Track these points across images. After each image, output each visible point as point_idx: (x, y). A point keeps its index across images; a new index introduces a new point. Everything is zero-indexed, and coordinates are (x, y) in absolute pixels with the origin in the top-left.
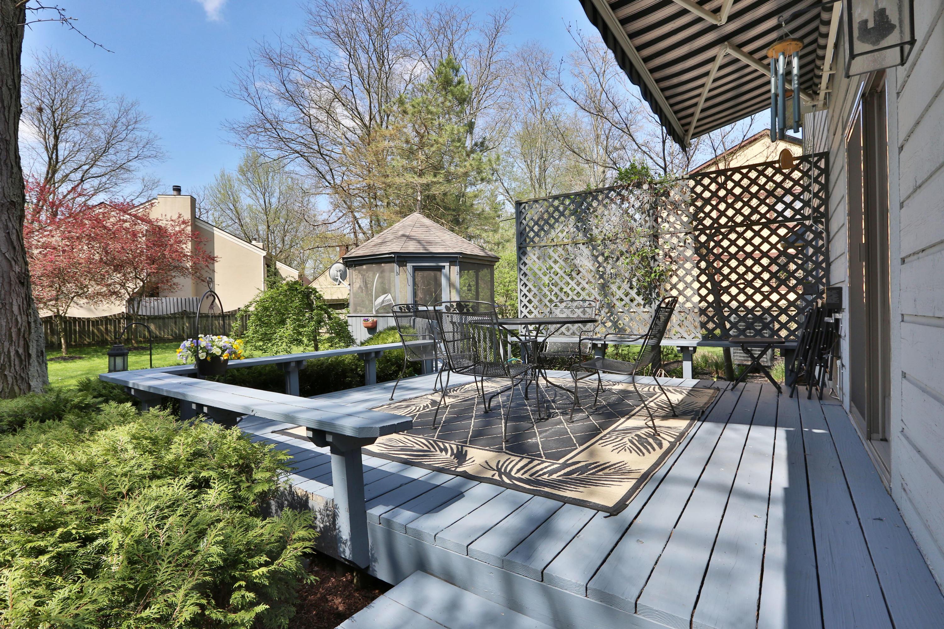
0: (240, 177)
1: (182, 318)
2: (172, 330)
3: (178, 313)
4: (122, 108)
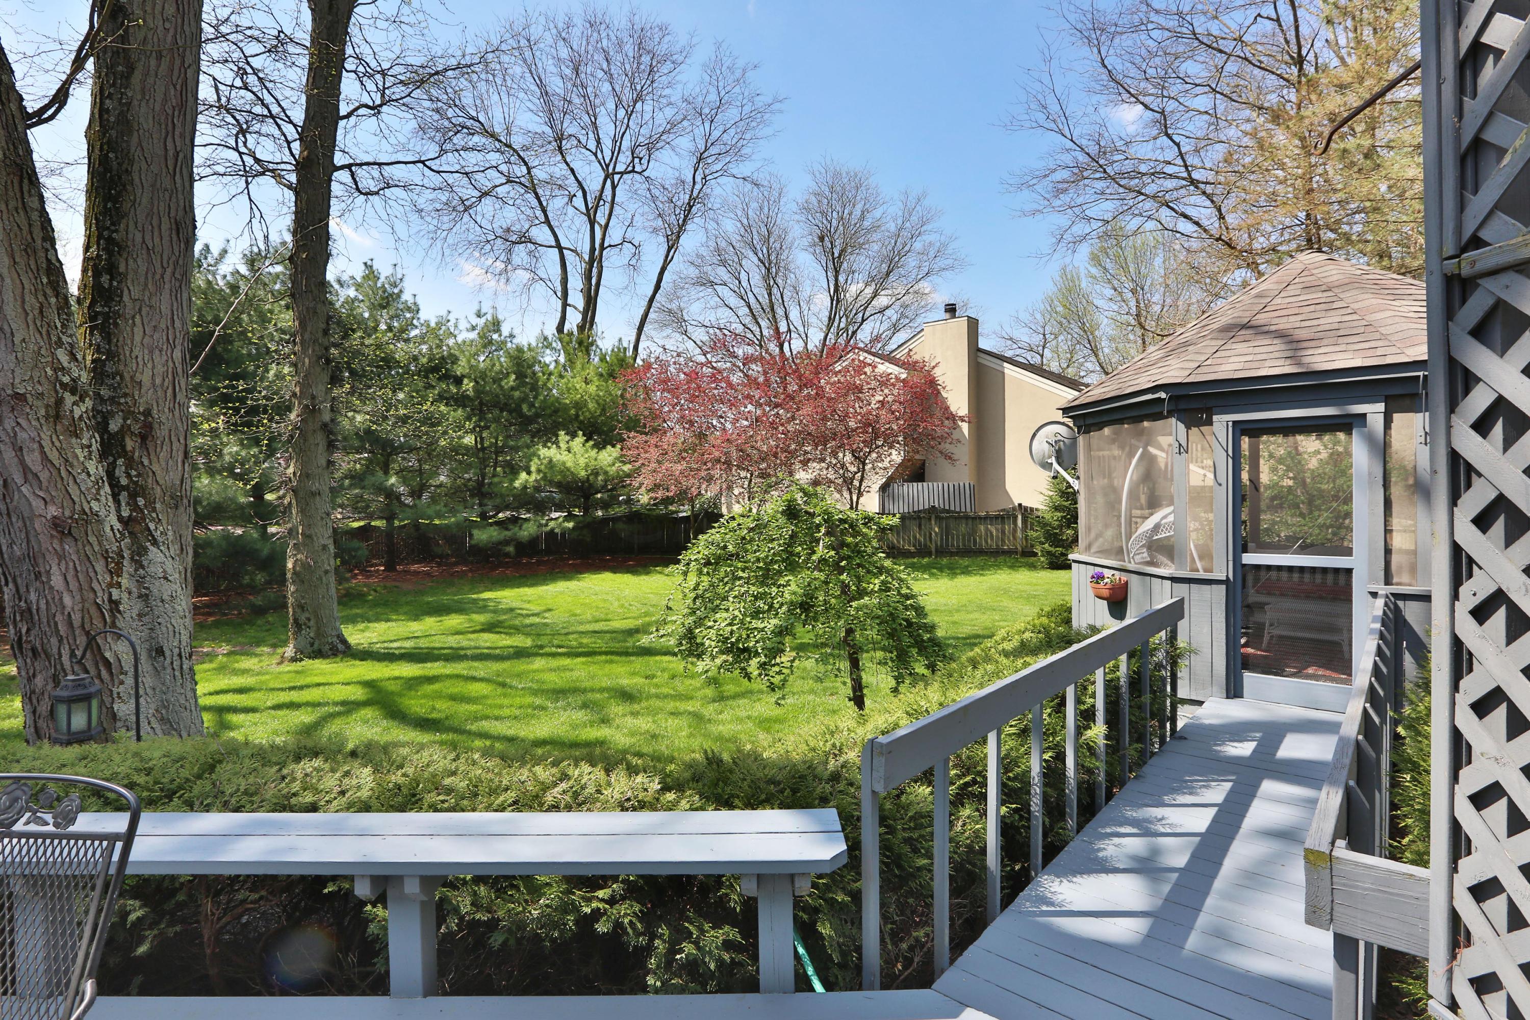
0: (1094, 271)
1: (930, 519)
2: (915, 537)
3: (924, 511)
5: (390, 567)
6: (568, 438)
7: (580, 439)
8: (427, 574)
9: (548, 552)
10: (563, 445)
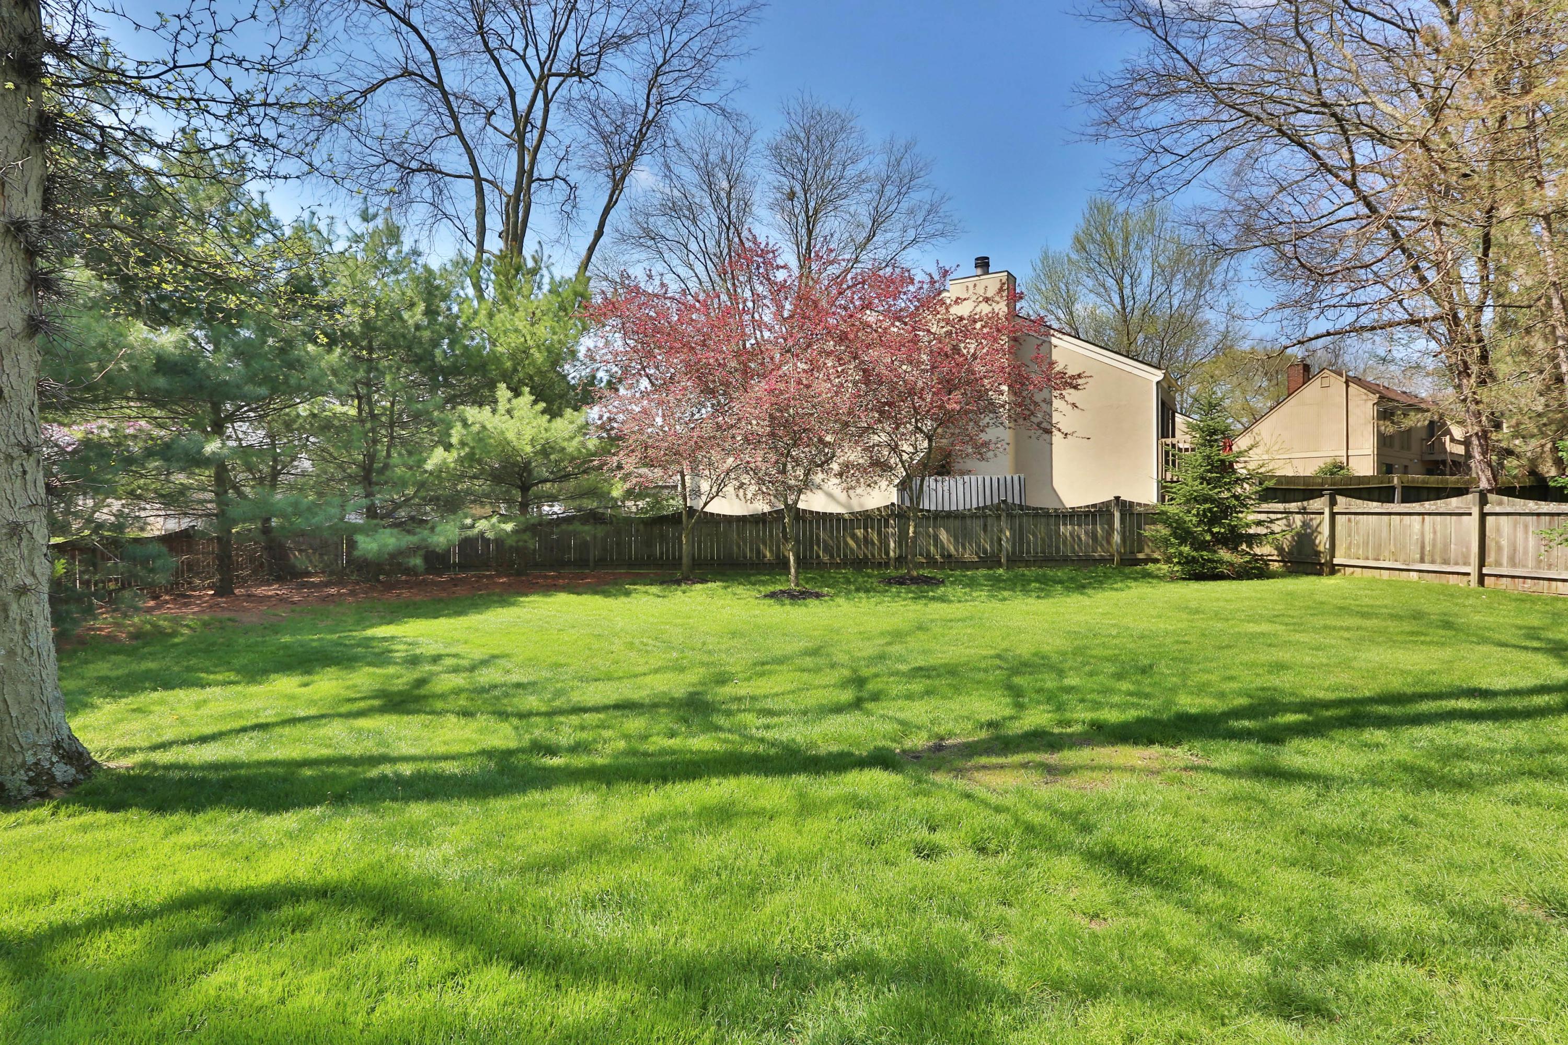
1: (999, 517)
4: (893, 158)
5: (223, 590)
6: (509, 394)
7: (527, 398)
8: (282, 600)
9: (462, 567)
10: (502, 406)
